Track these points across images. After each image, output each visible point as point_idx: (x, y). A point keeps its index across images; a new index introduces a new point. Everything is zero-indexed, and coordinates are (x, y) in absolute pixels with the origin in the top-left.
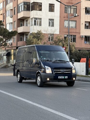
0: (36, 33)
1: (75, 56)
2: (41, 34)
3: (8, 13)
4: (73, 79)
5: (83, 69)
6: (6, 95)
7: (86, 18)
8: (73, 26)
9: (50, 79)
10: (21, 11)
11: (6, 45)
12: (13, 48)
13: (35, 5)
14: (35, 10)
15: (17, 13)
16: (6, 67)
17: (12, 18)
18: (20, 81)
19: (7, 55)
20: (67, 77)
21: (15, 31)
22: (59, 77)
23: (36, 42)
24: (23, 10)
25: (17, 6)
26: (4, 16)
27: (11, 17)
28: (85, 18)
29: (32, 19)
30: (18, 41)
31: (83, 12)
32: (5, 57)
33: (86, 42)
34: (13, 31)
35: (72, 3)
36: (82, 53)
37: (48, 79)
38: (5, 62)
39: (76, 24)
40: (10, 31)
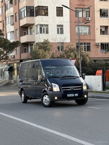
0: (42, 43)
1: (90, 68)
2: (49, 43)
3: (9, 20)
4: (84, 97)
5: (99, 83)
6: (8, 118)
7: (102, 22)
8: (86, 32)
9: (58, 98)
10: (23, 17)
11: (7, 58)
12: (16, 62)
13: (40, 9)
14: (40, 15)
15: (19, 19)
16: (9, 85)
17: (14, 26)
18: (25, 102)
19: (8, 70)
20: (77, 94)
21: (17, 42)
22: (68, 95)
23: (42, 53)
24: (26, 15)
25: (19, 12)
26: (3, 24)
27: (12, 25)
28: (100, 22)
29: (37, 26)
30: (21, 52)
31: (97, 14)
32: (7, 73)
33: (102, 50)
34: (15, 41)
35: (84, 5)
36: (98, 64)
37: (56, 98)
38: (7, 79)
39: (89, 30)
40: (12, 41)
